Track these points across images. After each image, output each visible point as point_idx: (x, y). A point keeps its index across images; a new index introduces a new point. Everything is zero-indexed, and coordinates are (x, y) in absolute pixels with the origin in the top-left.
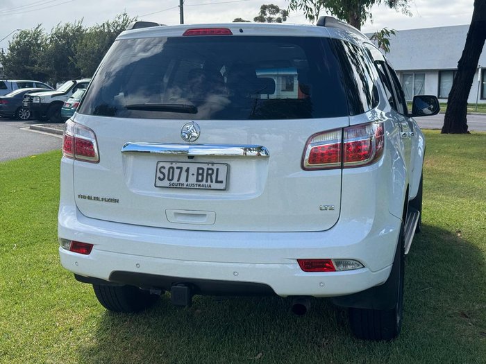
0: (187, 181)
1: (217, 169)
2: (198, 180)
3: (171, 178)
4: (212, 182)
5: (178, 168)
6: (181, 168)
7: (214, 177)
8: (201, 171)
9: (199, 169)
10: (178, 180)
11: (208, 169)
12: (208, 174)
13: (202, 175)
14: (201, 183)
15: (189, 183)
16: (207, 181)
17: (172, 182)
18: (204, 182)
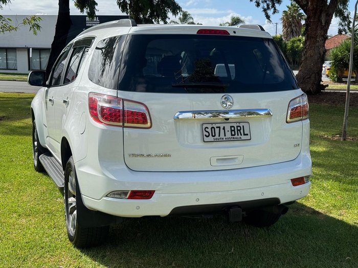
0: (225, 136)
1: (243, 126)
2: (232, 135)
3: (214, 135)
4: (241, 135)
5: (217, 127)
6: (219, 127)
7: (242, 131)
8: (233, 129)
9: (231, 127)
10: (219, 136)
11: (237, 127)
12: (238, 130)
13: (234, 130)
14: (235, 137)
15: (226, 137)
16: (238, 135)
17: (215, 138)
18: (236, 136)
